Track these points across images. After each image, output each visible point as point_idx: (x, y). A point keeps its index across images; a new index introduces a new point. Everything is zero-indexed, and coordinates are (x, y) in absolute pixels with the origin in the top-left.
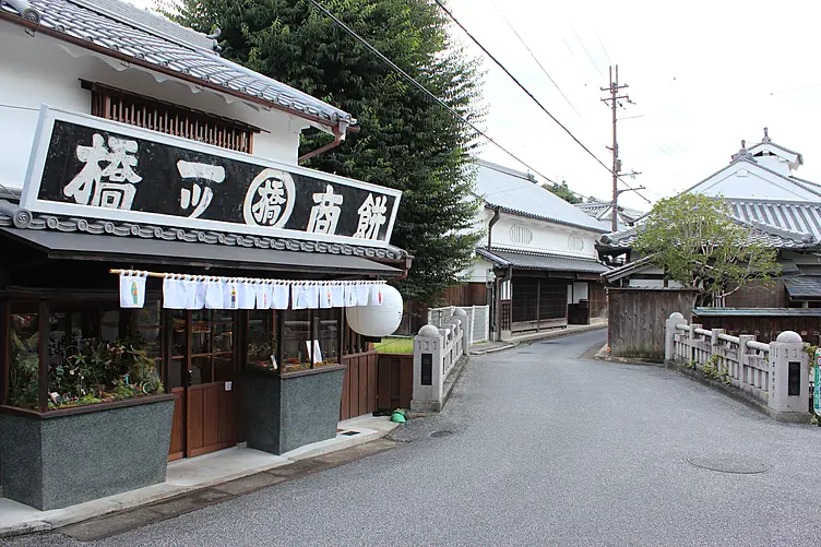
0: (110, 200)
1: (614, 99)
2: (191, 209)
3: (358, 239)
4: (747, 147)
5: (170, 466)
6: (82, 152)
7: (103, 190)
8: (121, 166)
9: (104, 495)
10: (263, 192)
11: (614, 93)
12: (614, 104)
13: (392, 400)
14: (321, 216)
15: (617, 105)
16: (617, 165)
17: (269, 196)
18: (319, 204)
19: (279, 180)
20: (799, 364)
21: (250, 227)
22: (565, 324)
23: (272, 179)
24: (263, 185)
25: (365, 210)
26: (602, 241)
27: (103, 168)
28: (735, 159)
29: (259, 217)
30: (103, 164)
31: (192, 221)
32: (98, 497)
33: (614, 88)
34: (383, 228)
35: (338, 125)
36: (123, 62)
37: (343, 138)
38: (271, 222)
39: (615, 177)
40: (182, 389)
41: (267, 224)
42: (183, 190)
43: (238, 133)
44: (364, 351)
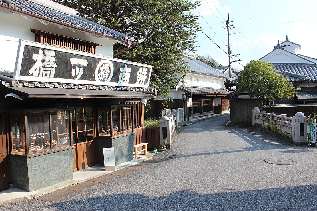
0: (46, 75)
1: (228, 26)
2: (76, 76)
3: (137, 85)
4: (280, 43)
5: (74, 173)
6: (35, 57)
7: (43, 71)
8: (49, 61)
9: (51, 185)
10: (102, 69)
11: (228, 24)
12: (228, 28)
13: (152, 145)
14: (123, 77)
15: (229, 29)
16: (230, 52)
17: (104, 70)
18: (122, 72)
19: (107, 64)
20: (304, 124)
21: (97, 82)
22: (213, 113)
23: (105, 64)
24: (102, 66)
25: (139, 73)
26: (226, 81)
27: (43, 62)
28: (276, 48)
29: (100, 78)
30: (43, 61)
31: (76, 81)
32: (49, 186)
33: (228, 22)
34: (146, 80)
35: (128, 42)
36: (47, 21)
37: (129, 46)
38: (105, 80)
39: (229, 57)
40: (75, 144)
41: (104, 81)
42: (72, 69)
43: (90, 46)
44: (141, 127)
